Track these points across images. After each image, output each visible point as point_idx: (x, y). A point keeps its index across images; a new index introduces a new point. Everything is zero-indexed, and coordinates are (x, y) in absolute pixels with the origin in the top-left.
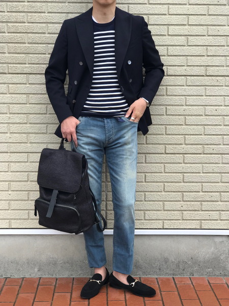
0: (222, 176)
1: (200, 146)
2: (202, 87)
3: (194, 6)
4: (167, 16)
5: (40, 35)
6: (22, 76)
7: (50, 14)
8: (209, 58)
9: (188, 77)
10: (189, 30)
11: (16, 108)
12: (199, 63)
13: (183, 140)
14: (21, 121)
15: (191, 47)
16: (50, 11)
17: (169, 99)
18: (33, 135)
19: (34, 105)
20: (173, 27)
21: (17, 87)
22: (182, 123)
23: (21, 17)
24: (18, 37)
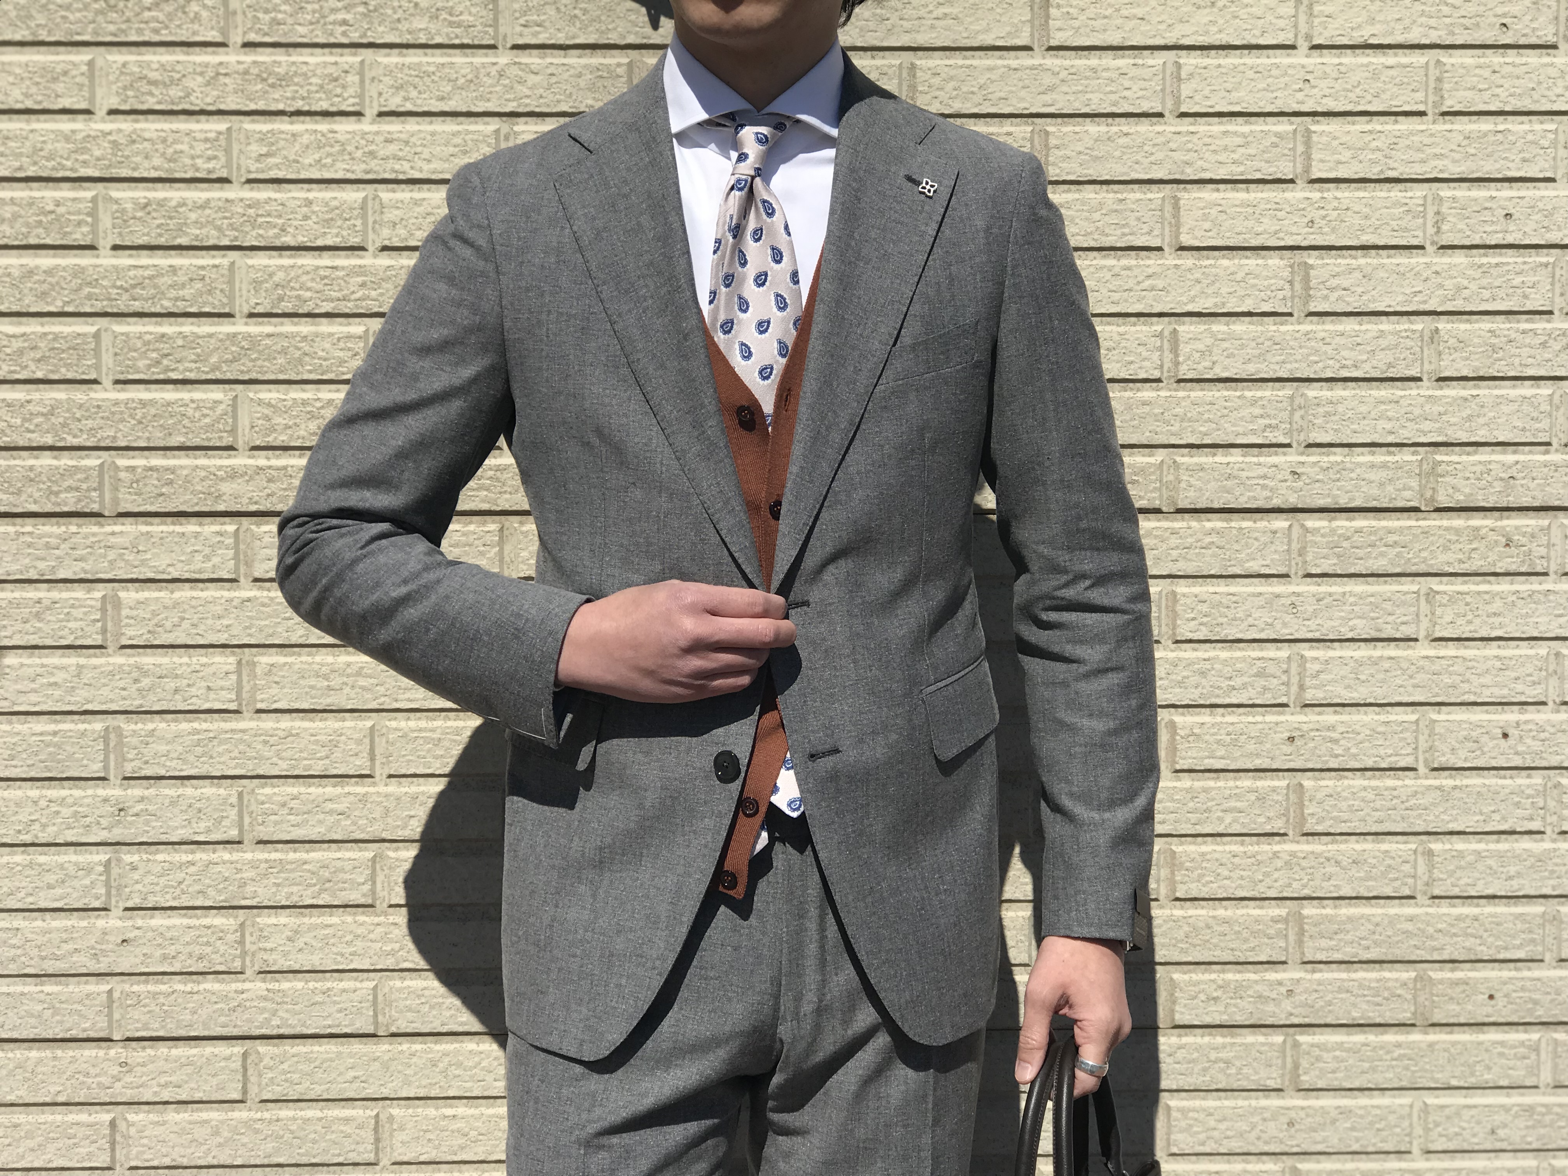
1: (1407, 974)
2: (1409, 586)
3: (1348, 59)
4: (1169, 127)
5: (326, 260)
6: (210, 528)
7: (393, 126)
8: (1453, 391)
9: (1313, 522)
10: (1312, 213)
11: (162, 743)
12: (1382, 424)
13: (1290, 934)
14: (200, 830)
15: (1330, 326)
16: (395, 103)
17: (1187, 664)
18: (283, 918)
19: (286, 723)
20: (1207, 194)
21: (176, 604)
22: (1278, 825)
23: (200, 147)
24: (182, 278)
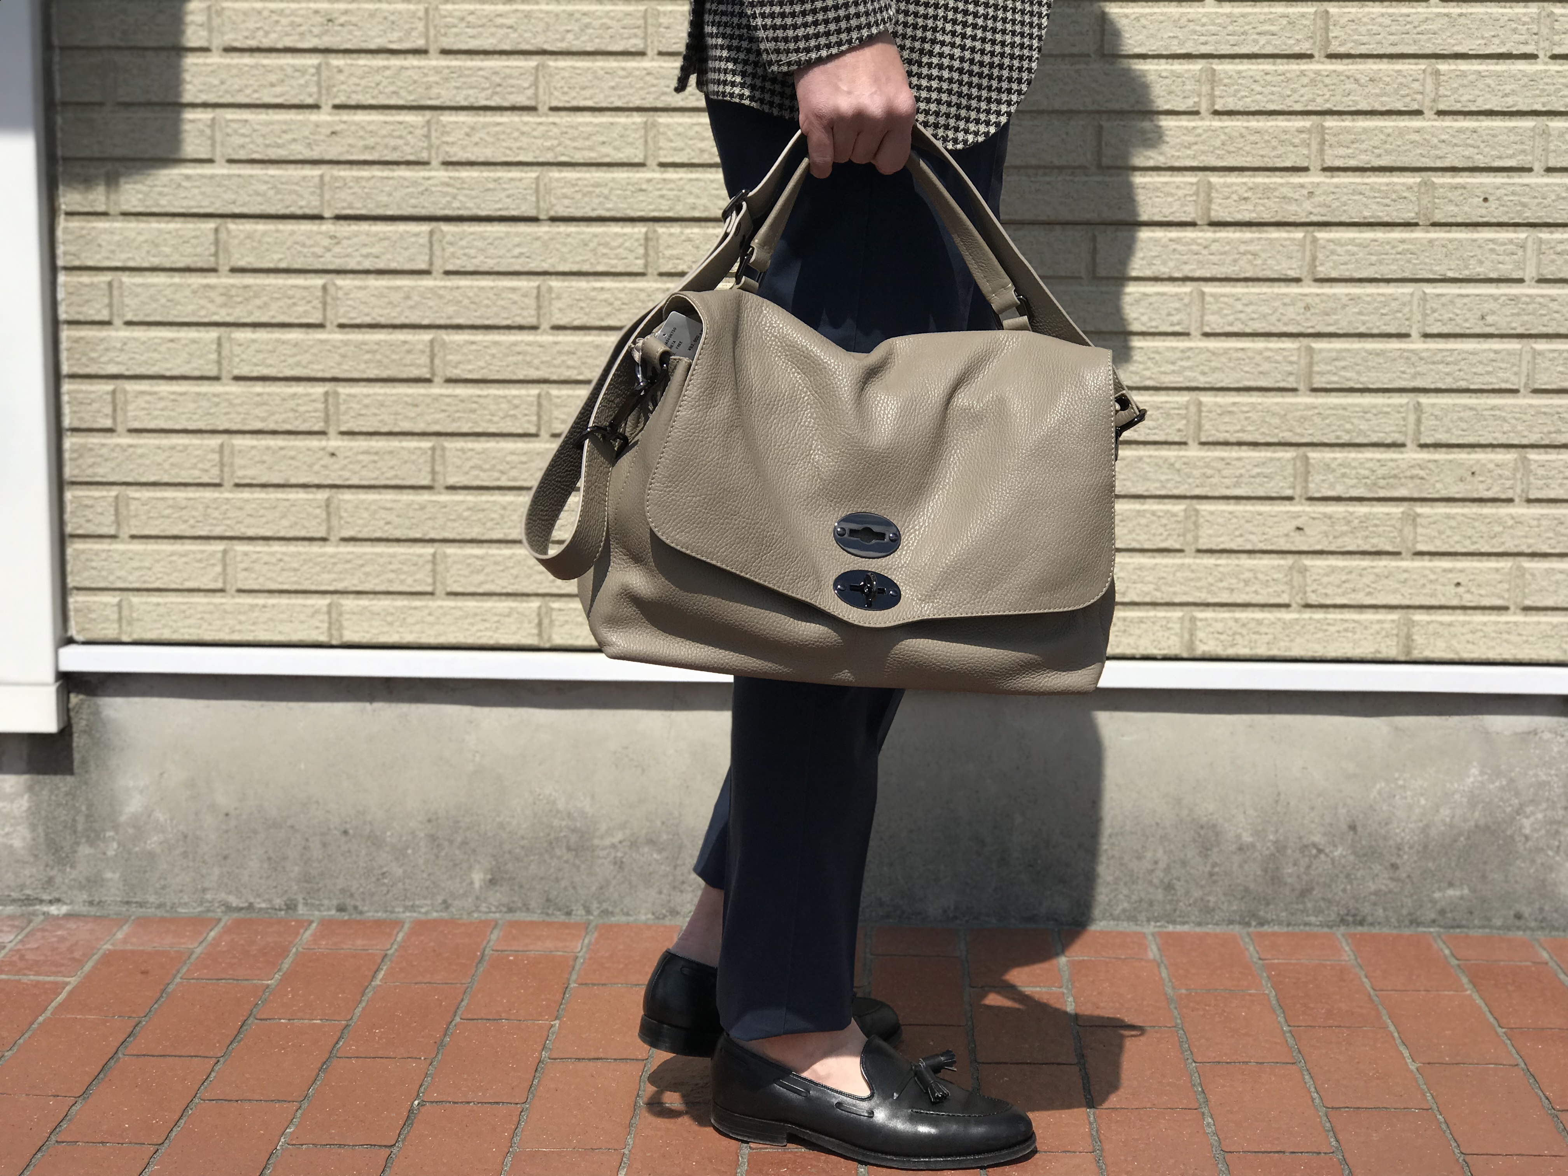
0: (1536, 354)
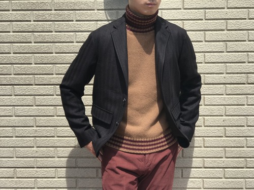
1: (243, 159)
3: (233, 10)
4: (204, 21)
5: (68, 44)
7: (78, 23)
9: (227, 86)
10: (227, 35)
11: (42, 121)
12: (239, 69)
13: (224, 153)
14: (48, 134)
16: (78, 19)
17: (207, 108)
21: (44, 99)
22: (221, 135)
23: (48, 26)
24: (45, 47)
